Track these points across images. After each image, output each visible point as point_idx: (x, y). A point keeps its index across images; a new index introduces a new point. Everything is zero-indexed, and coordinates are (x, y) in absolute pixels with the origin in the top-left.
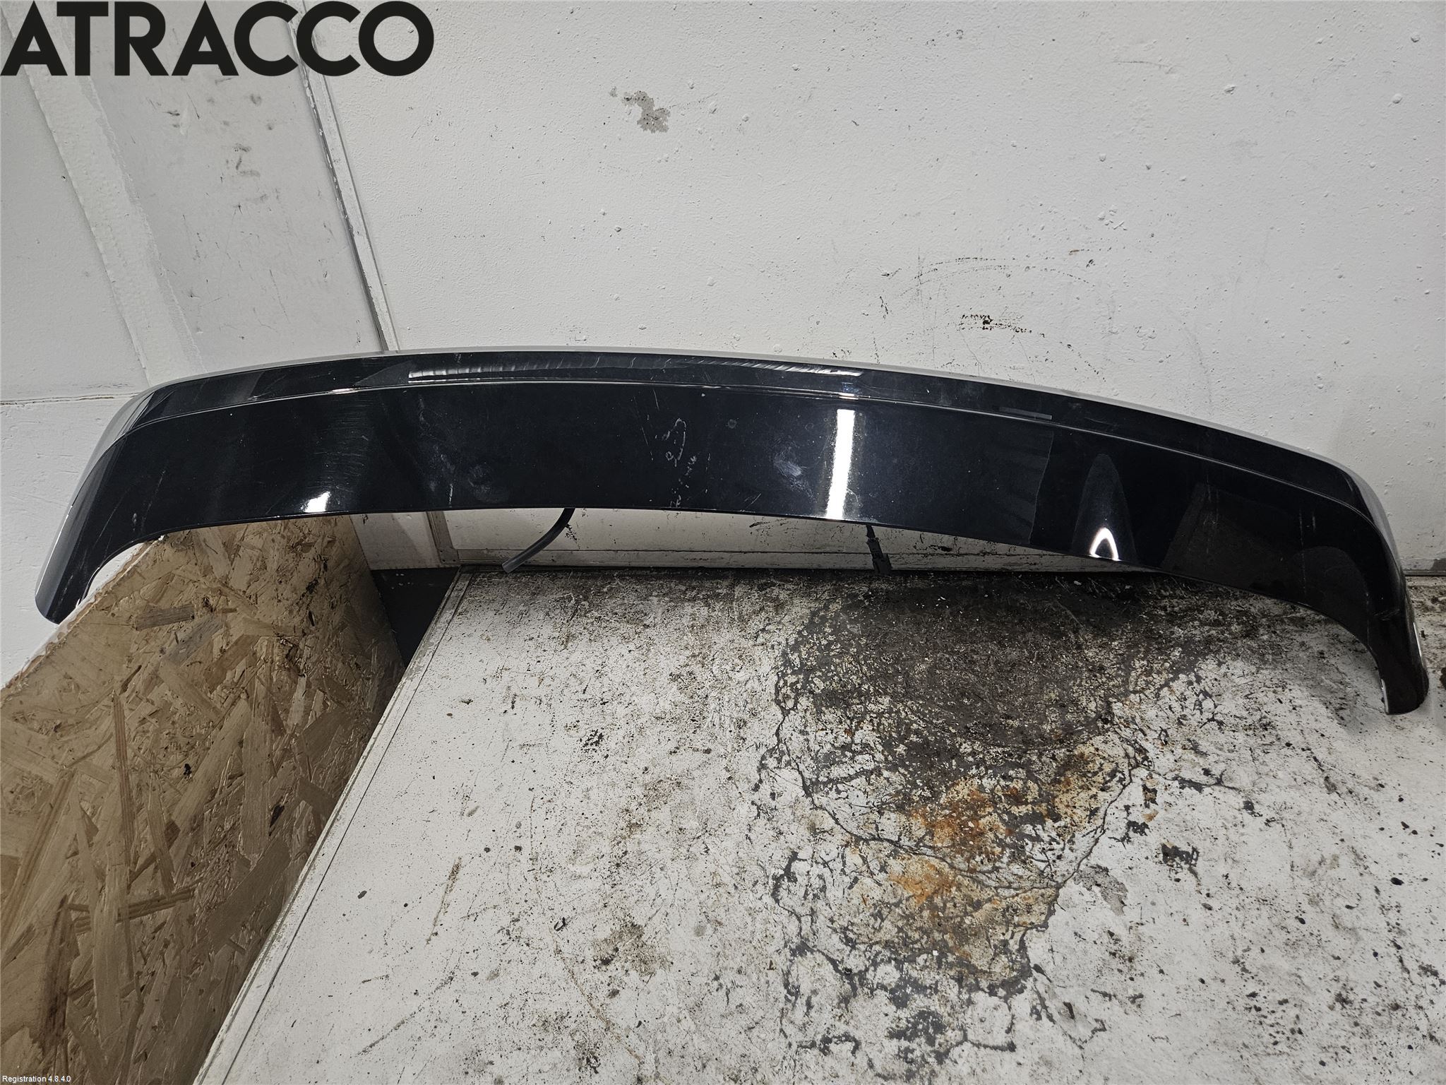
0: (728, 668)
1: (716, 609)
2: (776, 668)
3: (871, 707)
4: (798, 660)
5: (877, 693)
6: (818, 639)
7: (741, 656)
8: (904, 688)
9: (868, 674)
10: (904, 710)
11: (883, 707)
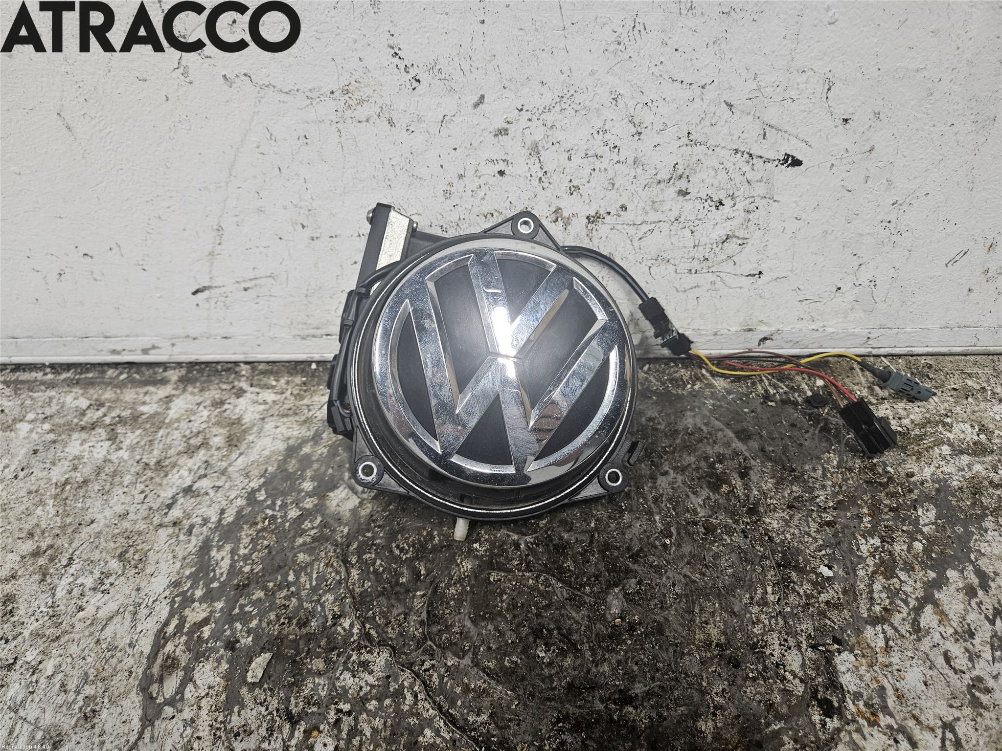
0: (89, 581)
1: (124, 446)
2: (176, 584)
3: (347, 680)
4: (225, 564)
5: (367, 641)
6: (284, 506)
7: (126, 552)
8: (422, 623)
9: (358, 590)
10: (411, 687)
11: (371, 680)
